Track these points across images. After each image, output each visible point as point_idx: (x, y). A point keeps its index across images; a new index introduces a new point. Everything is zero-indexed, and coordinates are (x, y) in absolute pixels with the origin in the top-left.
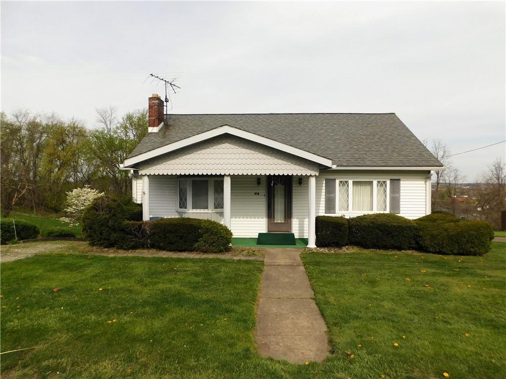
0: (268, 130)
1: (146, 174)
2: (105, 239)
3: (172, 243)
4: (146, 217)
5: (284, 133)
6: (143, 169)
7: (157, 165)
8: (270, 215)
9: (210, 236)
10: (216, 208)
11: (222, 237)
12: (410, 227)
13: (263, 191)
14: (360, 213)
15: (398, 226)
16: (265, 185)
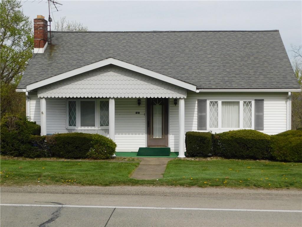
0: (150, 51)
1: (44, 97)
2: (15, 150)
3: (69, 152)
4: (44, 133)
5: (164, 55)
6: (42, 93)
7: (53, 89)
8: (150, 131)
9: (99, 146)
10: (101, 125)
11: (108, 147)
12: (262, 140)
13: (143, 110)
14: (226, 130)
15: (252, 140)
16: (144, 105)
